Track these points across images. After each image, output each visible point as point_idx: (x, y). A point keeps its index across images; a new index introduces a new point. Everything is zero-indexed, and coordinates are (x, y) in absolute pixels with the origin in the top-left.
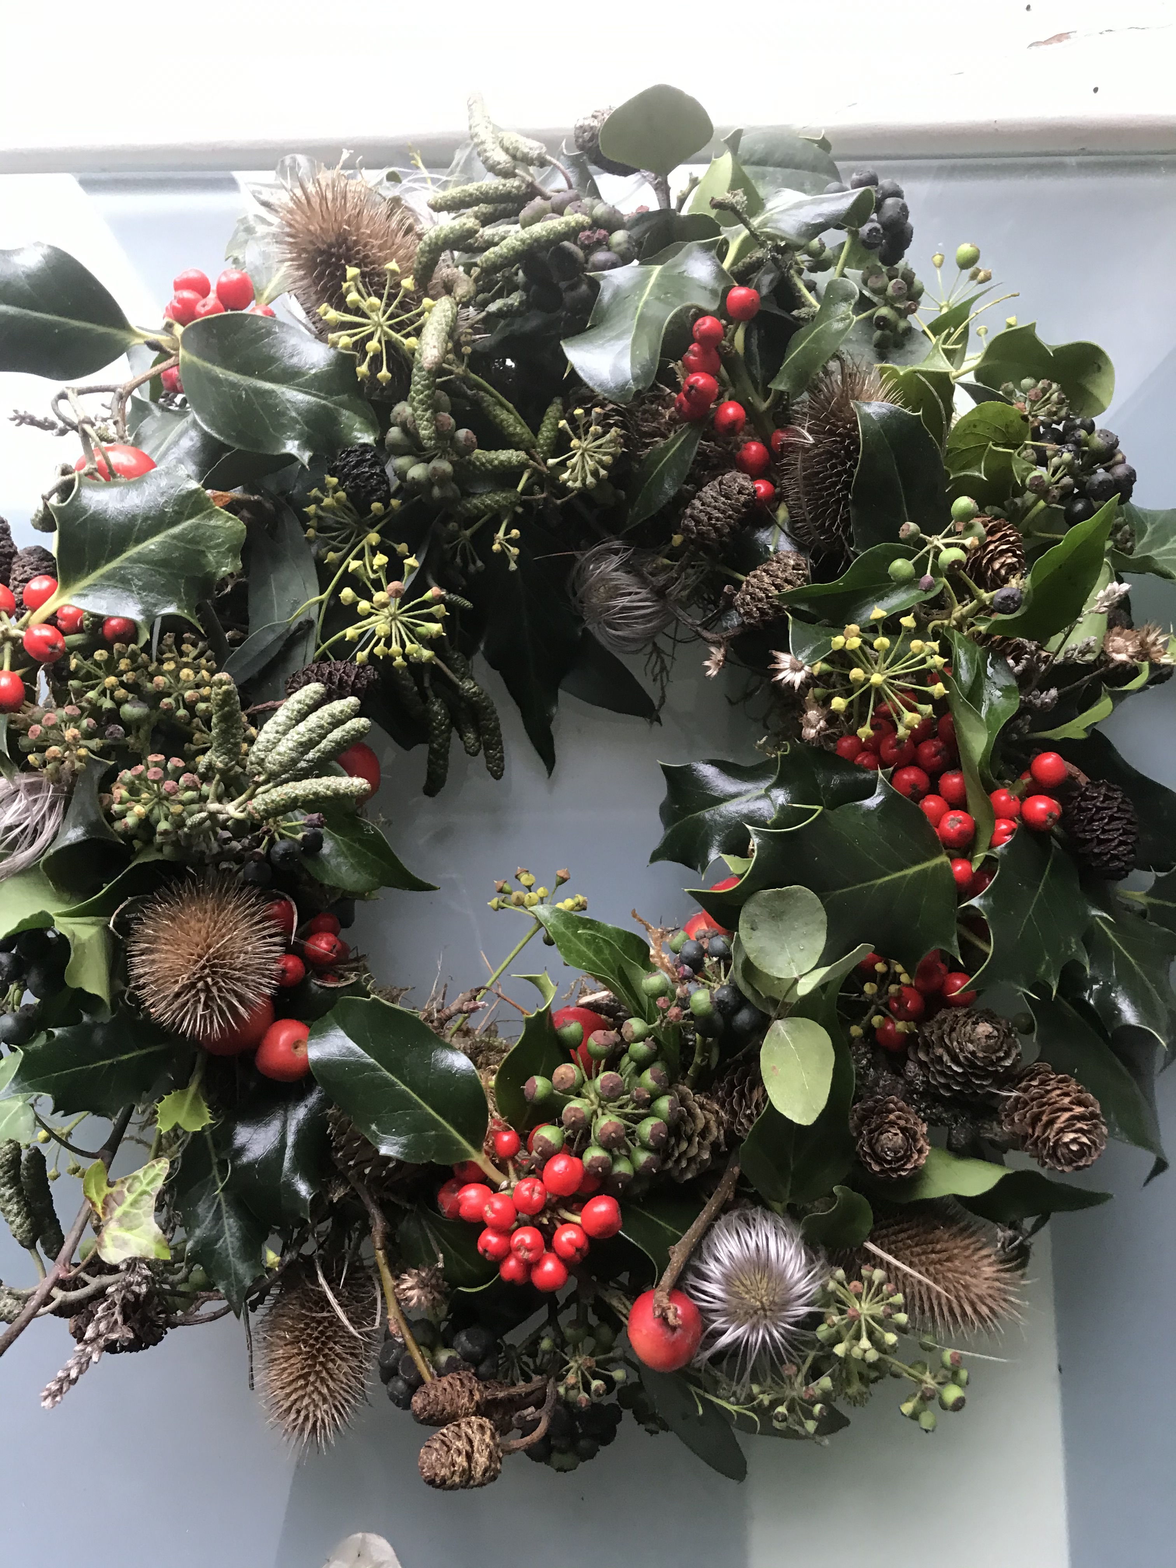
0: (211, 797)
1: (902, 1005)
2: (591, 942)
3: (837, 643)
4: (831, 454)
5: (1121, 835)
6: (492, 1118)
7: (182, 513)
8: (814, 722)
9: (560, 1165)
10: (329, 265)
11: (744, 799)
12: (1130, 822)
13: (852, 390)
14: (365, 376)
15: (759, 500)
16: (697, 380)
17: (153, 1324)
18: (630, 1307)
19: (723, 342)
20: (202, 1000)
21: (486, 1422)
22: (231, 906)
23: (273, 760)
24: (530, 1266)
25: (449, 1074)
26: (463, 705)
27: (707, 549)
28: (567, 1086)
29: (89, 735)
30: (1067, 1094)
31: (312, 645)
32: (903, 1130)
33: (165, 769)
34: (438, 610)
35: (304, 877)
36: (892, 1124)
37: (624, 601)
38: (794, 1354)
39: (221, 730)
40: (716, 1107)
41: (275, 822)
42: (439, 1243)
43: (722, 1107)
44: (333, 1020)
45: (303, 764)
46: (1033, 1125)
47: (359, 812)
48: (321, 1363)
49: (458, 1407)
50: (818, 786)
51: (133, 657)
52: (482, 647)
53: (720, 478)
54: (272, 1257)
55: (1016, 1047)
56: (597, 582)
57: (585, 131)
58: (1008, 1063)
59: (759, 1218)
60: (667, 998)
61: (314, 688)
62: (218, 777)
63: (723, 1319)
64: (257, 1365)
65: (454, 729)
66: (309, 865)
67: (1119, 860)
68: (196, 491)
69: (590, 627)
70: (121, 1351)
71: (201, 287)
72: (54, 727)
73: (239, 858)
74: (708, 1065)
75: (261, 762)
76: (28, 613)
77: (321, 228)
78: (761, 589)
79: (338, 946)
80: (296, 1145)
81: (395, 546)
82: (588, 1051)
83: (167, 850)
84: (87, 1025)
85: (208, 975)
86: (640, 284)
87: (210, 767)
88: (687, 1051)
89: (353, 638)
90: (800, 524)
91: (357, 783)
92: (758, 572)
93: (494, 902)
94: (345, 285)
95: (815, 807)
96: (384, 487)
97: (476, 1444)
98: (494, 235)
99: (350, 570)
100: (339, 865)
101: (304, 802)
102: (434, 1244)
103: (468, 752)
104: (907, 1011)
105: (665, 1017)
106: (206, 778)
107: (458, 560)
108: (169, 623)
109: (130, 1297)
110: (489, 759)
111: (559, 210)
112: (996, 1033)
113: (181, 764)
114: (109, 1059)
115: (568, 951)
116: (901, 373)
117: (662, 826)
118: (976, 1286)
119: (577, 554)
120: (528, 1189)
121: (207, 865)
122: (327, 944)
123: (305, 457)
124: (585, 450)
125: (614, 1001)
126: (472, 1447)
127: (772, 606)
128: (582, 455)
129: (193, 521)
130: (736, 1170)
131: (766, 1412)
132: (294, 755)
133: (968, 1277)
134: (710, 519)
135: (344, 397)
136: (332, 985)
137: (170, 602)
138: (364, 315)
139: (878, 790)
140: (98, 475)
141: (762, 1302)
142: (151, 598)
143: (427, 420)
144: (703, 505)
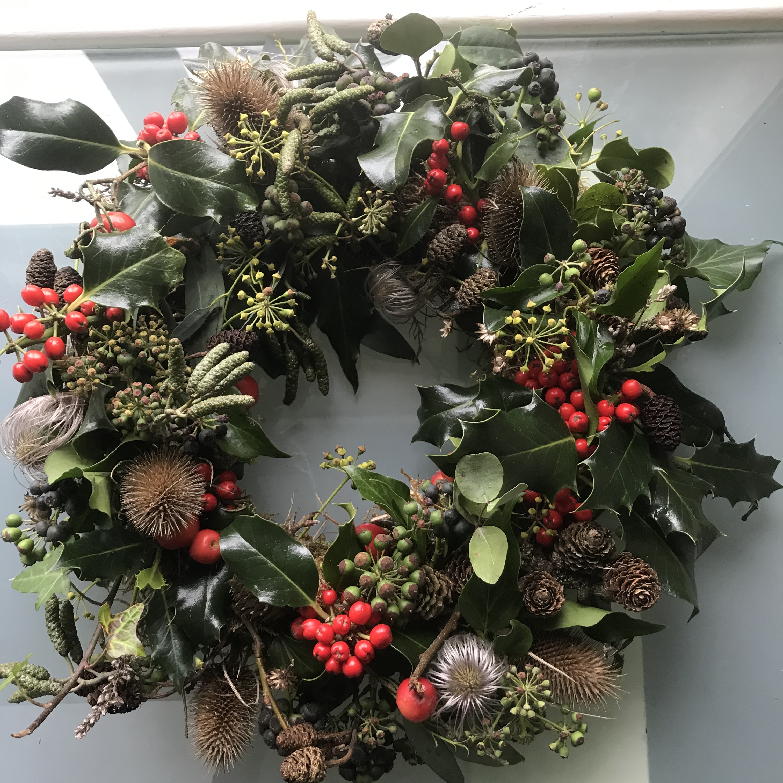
0: (167, 405)
1: (550, 521)
2: (377, 486)
3: (508, 321)
4: (509, 215)
5: (671, 425)
6: (322, 583)
7: (151, 251)
8: (500, 363)
9: (358, 607)
10: (230, 112)
11: (464, 406)
12: (676, 418)
13: (520, 180)
14: (250, 173)
15: (470, 239)
16: (435, 174)
17: (134, 698)
18: (397, 688)
19: (450, 152)
20: (162, 516)
21: (318, 750)
22: (178, 465)
23: (202, 385)
24: (342, 663)
25: (297, 558)
26: (305, 353)
27: (442, 267)
28: (363, 564)
29: (99, 372)
30: (638, 569)
31: (221, 320)
32: (548, 589)
33: (142, 390)
34: (291, 302)
35: (217, 450)
36: (542, 585)
37: (396, 295)
38: (489, 713)
39: (173, 369)
40: (447, 578)
41: (201, 419)
42: (291, 653)
43: (450, 578)
44: (233, 528)
45: (217, 388)
46: (620, 586)
47: (247, 414)
48: (226, 722)
49: (302, 742)
50: (501, 398)
51: (123, 328)
52: (316, 320)
53: (448, 227)
54: (198, 662)
55: (612, 543)
56: (381, 284)
57: (373, 34)
58: (606, 552)
59: (468, 638)
60: (417, 515)
61: (223, 346)
62: (171, 394)
63: (448, 693)
64: (191, 722)
65: (300, 367)
66: (219, 442)
67: (671, 439)
68: (158, 238)
69: (377, 309)
70: (116, 713)
71: (158, 122)
72: (81, 367)
73: (180, 440)
74: (443, 554)
75: (195, 386)
76: (66, 305)
77: (226, 93)
78: (470, 289)
79: (235, 489)
80: (212, 599)
81: (268, 265)
82: (374, 545)
83: (142, 434)
84: (97, 532)
85: (165, 503)
86: (401, 124)
87: (167, 388)
88: (431, 547)
89: (244, 318)
90: (494, 252)
91: (248, 398)
92: (469, 280)
93: (323, 465)
94: (240, 123)
95: (497, 410)
96: (261, 233)
97: (312, 760)
98: (321, 93)
99: (243, 280)
100: (236, 444)
101: (219, 408)
102: (289, 654)
103: (308, 380)
104: (552, 524)
105: (416, 526)
106: (164, 395)
107: (303, 272)
108: (143, 310)
109: (121, 681)
110: (320, 384)
111: (357, 81)
112: (599, 535)
113: (151, 387)
114: (109, 550)
115: (364, 491)
116: (548, 169)
117: (419, 422)
118: (591, 678)
119: (370, 268)
120: (340, 621)
121: (163, 443)
122: (229, 487)
123: (218, 218)
124: (373, 213)
125: (390, 519)
126: (310, 761)
127: (477, 299)
128: (371, 216)
129: (157, 254)
130: (458, 613)
131: (473, 746)
132: (213, 382)
133: (587, 673)
134: (442, 250)
135: (239, 185)
136: (232, 511)
137: (144, 299)
138: (249, 139)
139: (533, 401)
140: (104, 229)
141: (469, 683)
142: (135, 297)
143: (285, 198)
144: (438, 242)
